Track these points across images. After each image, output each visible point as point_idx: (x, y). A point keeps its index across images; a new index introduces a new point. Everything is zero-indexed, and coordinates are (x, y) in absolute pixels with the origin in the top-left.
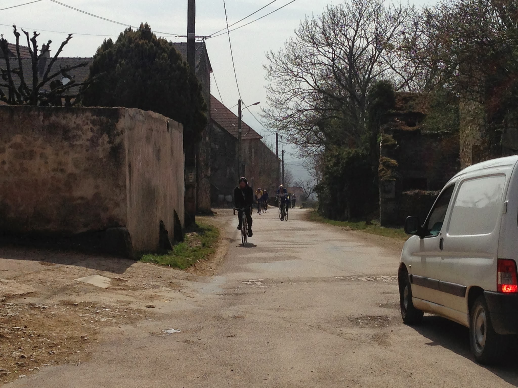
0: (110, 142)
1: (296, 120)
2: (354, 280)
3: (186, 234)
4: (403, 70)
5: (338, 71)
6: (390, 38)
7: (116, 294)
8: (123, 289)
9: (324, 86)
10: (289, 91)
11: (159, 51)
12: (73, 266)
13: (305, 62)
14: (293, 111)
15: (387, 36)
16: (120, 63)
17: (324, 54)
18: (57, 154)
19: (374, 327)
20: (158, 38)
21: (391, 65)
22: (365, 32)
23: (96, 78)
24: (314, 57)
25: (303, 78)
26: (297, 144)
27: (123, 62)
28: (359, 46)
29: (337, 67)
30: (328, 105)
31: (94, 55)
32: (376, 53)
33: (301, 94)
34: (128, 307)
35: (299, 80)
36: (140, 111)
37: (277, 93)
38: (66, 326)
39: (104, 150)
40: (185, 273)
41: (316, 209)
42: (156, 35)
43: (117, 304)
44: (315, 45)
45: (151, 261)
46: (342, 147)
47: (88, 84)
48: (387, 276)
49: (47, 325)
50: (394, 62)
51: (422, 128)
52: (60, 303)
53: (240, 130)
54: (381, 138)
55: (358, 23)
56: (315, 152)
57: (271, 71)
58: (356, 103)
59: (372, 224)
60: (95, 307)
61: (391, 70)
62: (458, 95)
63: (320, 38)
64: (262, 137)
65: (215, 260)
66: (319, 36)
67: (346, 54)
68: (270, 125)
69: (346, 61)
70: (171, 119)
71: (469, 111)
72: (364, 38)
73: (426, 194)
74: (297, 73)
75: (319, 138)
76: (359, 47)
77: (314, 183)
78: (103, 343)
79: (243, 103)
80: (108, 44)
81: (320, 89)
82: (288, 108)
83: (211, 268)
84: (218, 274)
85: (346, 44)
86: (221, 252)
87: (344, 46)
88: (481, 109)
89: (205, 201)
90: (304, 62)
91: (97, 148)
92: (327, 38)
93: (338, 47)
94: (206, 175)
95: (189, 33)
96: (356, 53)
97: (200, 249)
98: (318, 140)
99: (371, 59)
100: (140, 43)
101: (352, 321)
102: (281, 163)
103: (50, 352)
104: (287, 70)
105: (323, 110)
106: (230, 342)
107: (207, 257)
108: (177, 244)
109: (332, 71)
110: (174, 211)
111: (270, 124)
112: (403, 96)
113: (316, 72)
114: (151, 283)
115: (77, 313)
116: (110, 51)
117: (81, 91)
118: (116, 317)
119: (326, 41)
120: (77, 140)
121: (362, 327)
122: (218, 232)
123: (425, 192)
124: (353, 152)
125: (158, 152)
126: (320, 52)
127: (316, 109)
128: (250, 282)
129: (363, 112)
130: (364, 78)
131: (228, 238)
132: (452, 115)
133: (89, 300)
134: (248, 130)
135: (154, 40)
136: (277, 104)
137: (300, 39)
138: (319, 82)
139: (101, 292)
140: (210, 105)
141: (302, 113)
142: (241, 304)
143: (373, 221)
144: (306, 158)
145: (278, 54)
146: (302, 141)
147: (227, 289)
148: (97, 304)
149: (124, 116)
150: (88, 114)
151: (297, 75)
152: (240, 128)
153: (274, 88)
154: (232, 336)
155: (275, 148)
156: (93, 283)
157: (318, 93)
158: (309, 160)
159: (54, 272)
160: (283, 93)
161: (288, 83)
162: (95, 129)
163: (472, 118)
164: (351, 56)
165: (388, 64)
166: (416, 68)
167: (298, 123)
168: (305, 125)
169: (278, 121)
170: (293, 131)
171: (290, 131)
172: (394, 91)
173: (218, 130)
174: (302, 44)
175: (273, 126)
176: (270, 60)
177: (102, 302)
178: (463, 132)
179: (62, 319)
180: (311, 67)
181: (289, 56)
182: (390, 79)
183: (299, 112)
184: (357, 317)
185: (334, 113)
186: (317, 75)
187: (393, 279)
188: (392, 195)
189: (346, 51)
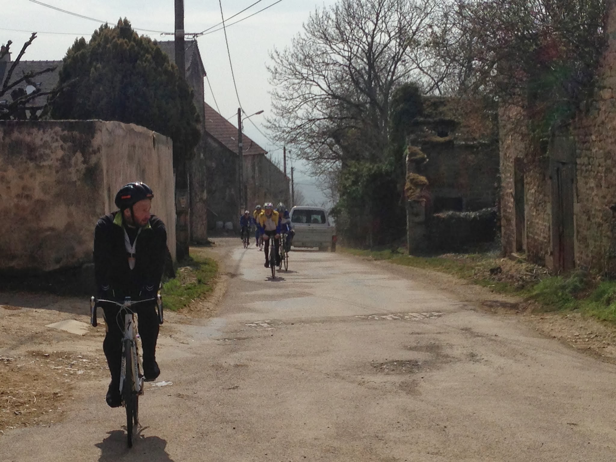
0: (84, 162)
1: (307, 131)
2: (378, 319)
3: (179, 269)
4: (432, 69)
5: (355, 72)
6: (416, 32)
7: (95, 341)
9: (339, 90)
10: (298, 97)
11: (142, 52)
12: (43, 310)
13: (316, 61)
14: (303, 121)
15: (413, 30)
16: (95, 68)
17: (338, 52)
18: (21, 178)
19: (401, 373)
20: (139, 36)
21: (418, 65)
22: (386, 25)
23: (67, 86)
24: (327, 56)
25: (314, 81)
26: (308, 159)
27: (99, 65)
28: (380, 42)
29: (354, 68)
30: (345, 112)
31: (64, 57)
32: (399, 50)
33: (313, 100)
35: (308, 84)
36: (119, 124)
37: (284, 99)
38: (36, 381)
39: (78, 170)
40: (178, 315)
42: (138, 33)
43: (96, 354)
44: (328, 42)
46: (362, 163)
47: (58, 92)
48: (417, 314)
49: (13, 381)
50: (421, 61)
51: (456, 139)
52: (27, 354)
53: (241, 145)
54: (407, 150)
55: (378, 15)
56: (330, 169)
57: (276, 73)
58: (377, 110)
59: (399, 253)
60: (70, 358)
61: (418, 70)
62: (496, 99)
63: (333, 33)
64: (267, 153)
65: (213, 300)
66: (332, 31)
67: (364, 51)
68: (276, 138)
69: (365, 60)
70: (158, 133)
71: (509, 118)
72: (385, 32)
73: (462, 216)
75: (334, 152)
76: (379, 44)
77: (329, 206)
78: (80, 400)
79: (243, 112)
80: (80, 44)
81: (334, 94)
82: (297, 117)
83: (209, 309)
84: (217, 316)
85: (364, 39)
86: (220, 289)
87: (362, 43)
88: (524, 115)
89: (200, 230)
90: (315, 62)
91: (70, 170)
92: (342, 33)
93: (355, 43)
94: (201, 199)
95: (177, 30)
96: (376, 51)
97: (195, 286)
98: (333, 155)
99: (394, 57)
100: (119, 42)
101: (375, 367)
102: (291, 182)
103: (16, 412)
104: (295, 73)
106: (231, 395)
107: (204, 296)
108: (168, 282)
109: (348, 72)
111: (277, 136)
112: (432, 100)
113: (330, 74)
115: (48, 365)
116: (83, 53)
117: (49, 101)
118: (95, 368)
119: (340, 36)
120: (44, 160)
121: (387, 374)
122: (217, 265)
123: (460, 214)
124: (375, 168)
125: (143, 172)
126: (334, 49)
128: (255, 323)
129: (386, 120)
130: (386, 80)
131: (228, 273)
132: (489, 123)
133: (63, 349)
134: (250, 144)
135: (135, 38)
136: (284, 113)
137: (310, 35)
138: (333, 85)
139: (78, 340)
140: (204, 116)
141: (314, 123)
142: (245, 350)
143: (400, 250)
144: (319, 176)
145: (284, 53)
146: (315, 156)
147: (227, 332)
148: (73, 354)
149: (101, 131)
150: (58, 129)
151: (307, 78)
152: (241, 142)
153: (280, 93)
154: (234, 388)
155: (283, 165)
156: (67, 330)
157: (332, 98)
158: (323, 179)
159: (20, 317)
160: (291, 99)
161: (297, 87)
162: (66, 146)
163: (513, 126)
164: (370, 55)
165: (414, 63)
166: (447, 67)
167: (309, 135)
168: (318, 136)
169: (285, 133)
170: (304, 145)
171: (299, 144)
172: (422, 95)
173: (215, 145)
174: (312, 40)
175: (280, 139)
176: (275, 60)
177: (79, 352)
178: (503, 143)
179: (30, 373)
180: (323, 68)
181: (297, 55)
182: (416, 81)
183: (310, 122)
184: (381, 362)
185: (352, 122)
186: (331, 77)
187: (423, 316)
188: (421, 218)
189: (364, 48)
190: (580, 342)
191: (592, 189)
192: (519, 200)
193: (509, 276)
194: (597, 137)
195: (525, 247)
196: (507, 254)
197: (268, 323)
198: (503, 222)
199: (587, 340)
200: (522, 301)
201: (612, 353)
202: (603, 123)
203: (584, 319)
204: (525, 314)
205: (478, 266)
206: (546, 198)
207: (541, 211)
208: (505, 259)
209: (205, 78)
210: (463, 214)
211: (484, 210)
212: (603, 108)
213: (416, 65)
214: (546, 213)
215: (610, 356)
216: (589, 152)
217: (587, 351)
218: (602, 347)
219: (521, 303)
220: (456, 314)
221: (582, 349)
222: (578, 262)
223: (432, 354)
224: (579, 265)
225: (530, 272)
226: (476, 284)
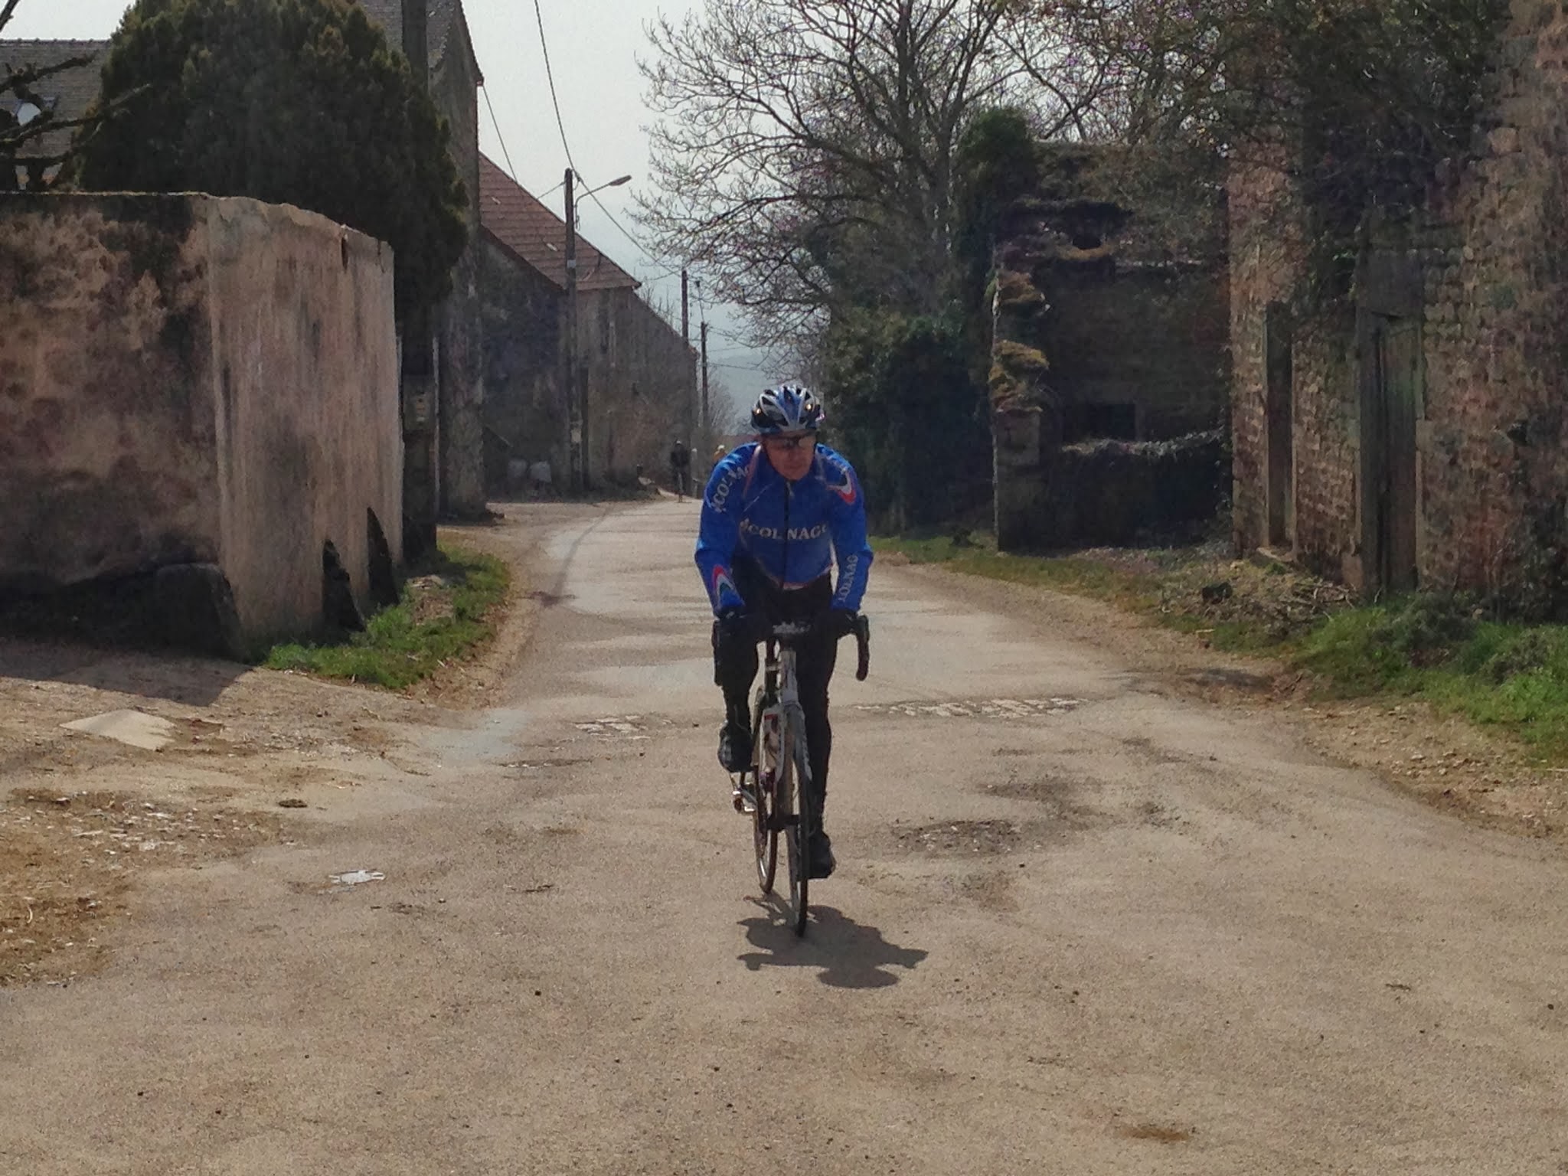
0: (162, 302)
1: (742, 230)
2: (913, 714)
3: (409, 581)
4: (1061, 74)
5: (865, 79)
7: (189, 766)
8: (210, 753)
9: (823, 126)
10: (718, 143)
11: (315, 22)
12: (55, 685)
13: (766, 51)
14: (732, 203)
16: (195, 59)
17: (822, 28)
19: (967, 855)
23: (121, 105)
24: (793, 37)
25: (759, 101)
26: (745, 303)
27: (205, 53)
29: (862, 68)
30: (839, 182)
31: (114, 31)
32: (979, 23)
33: (755, 150)
34: (224, 805)
35: (747, 109)
36: (254, 207)
37: (684, 147)
38: (33, 869)
39: (144, 325)
40: (402, 701)
43: (189, 799)
45: (293, 665)
46: (879, 312)
47: (96, 121)
48: (1014, 702)
50: (1034, 53)
51: (1121, 253)
52: (13, 797)
53: (572, 263)
54: (996, 282)
56: (800, 327)
57: (663, 80)
58: (921, 177)
59: (973, 545)
61: (1028, 75)
62: (1225, 151)
64: (640, 285)
65: (494, 661)
67: (889, 27)
68: (662, 247)
69: (891, 49)
70: (356, 231)
71: (1257, 199)
73: (1133, 451)
74: (741, 87)
75: (812, 285)
76: (928, 7)
78: (144, 917)
79: (579, 179)
81: (811, 135)
82: (717, 194)
83: (483, 685)
84: (503, 702)
86: (514, 634)
88: (1291, 194)
89: (466, 481)
90: (763, 53)
91: (124, 321)
93: (865, 5)
94: (469, 403)
96: (919, 24)
97: (449, 626)
98: (809, 291)
99: (965, 43)
101: (902, 838)
102: (699, 361)
104: (712, 79)
105: (823, 199)
106: (533, 909)
107: (471, 651)
108: (381, 614)
109: (848, 80)
110: (369, 510)
111: (663, 241)
112: (1061, 154)
113: (800, 83)
114: (297, 733)
115: (66, 827)
116: (163, 21)
117: (76, 145)
118: (186, 836)
120: (59, 297)
121: (932, 856)
122: (508, 573)
123: (1128, 447)
124: (913, 327)
125: (314, 332)
126: (812, 20)
127: (801, 197)
128: (600, 723)
129: (943, 205)
130: (946, 100)
131: (536, 593)
132: (1204, 213)
133: (104, 786)
134: (596, 262)
136: (682, 182)
138: (810, 113)
139: (143, 762)
140: (478, 189)
141: (759, 209)
142: (570, 791)
143: (975, 537)
144: (772, 345)
145: (684, 28)
146: (761, 296)
147: (528, 746)
148: (129, 798)
149: (205, 222)
150: (94, 215)
152: (572, 258)
153: (673, 133)
154: (540, 890)
155: (680, 317)
156: (117, 737)
157: (808, 147)
158: (782, 352)
160: (701, 147)
161: (716, 116)
162: (114, 260)
163: (1264, 222)
164: (904, 33)
165: (1016, 58)
166: (1101, 70)
167: (746, 240)
168: (769, 245)
169: (685, 235)
170: (732, 265)
171: (722, 263)
172: (1035, 139)
173: (503, 262)
175: (673, 249)
176: (660, 46)
177: (145, 793)
178: (1239, 264)
179: (18, 846)
180: (784, 67)
181: (716, 35)
182: (1022, 104)
183: (749, 206)
184: (918, 825)
185: (857, 209)
186: (803, 92)
187: (1029, 708)
188: (1030, 457)
189: (890, 17)
190: (1425, 776)
191: (1461, 383)
192: (1279, 416)
193: (1250, 607)
194: (1476, 251)
195: (1291, 533)
196: (1247, 551)
197: (633, 723)
198: (1238, 468)
199: (1443, 771)
200: (1281, 670)
201: (1504, 806)
202: (1493, 215)
203: (1437, 717)
204: (1288, 704)
205: (1171, 580)
206: (1347, 407)
207: (1334, 441)
208: (1242, 563)
209: (479, 89)
210: (1136, 447)
211: (1190, 436)
212: (1495, 178)
213: (1022, 64)
214: (1345, 445)
215: (1503, 813)
216: (1457, 290)
217: (1443, 800)
218: (1481, 789)
219: (1278, 675)
220: (1113, 702)
221: (1428, 795)
222: (1426, 572)
223: (1049, 805)
224: (1427, 579)
225: (1302, 597)
226: (1166, 627)
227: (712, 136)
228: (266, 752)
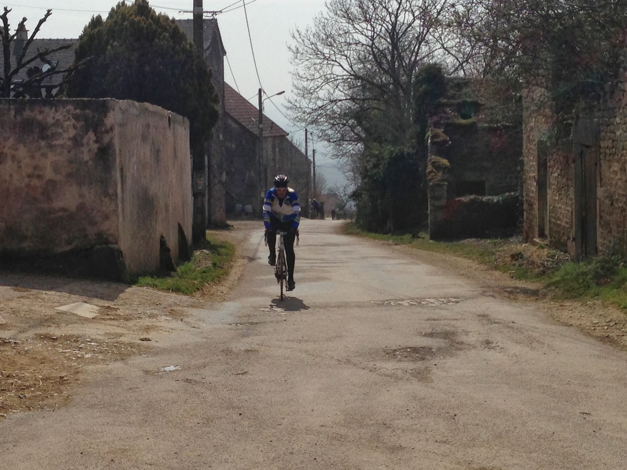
0: (96, 141)
1: (328, 112)
2: (394, 304)
3: (195, 252)
4: (457, 50)
5: (378, 52)
6: (440, 11)
7: (105, 325)
8: (113, 319)
9: (361, 71)
10: (319, 78)
11: (159, 30)
12: (53, 293)
13: (339, 41)
14: (325, 102)
15: (437, 10)
16: (112, 46)
17: (361, 32)
18: (32, 157)
19: (414, 360)
20: (157, 14)
21: (443, 45)
22: (410, 4)
23: (82, 64)
24: (349, 36)
25: (336, 61)
26: (330, 142)
27: (115, 43)
28: (404, 22)
29: (376, 48)
30: (367, 93)
31: (80, 35)
32: (423, 30)
33: (334, 80)
34: (118, 340)
35: (330, 64)
36: (133, 104)
37: (305, 80)
38: (42, 364)
39: (90, 150)
40: (190, 299)
41: (354, 220)
42: (155, 11)
43: (104, 337)
44: (351, 21)
45: (148, 285)
46: (383, 145)
47: (73, 70)
48: (434, 300)
49: (19, 364)
50: (446, 41)
51: (479, 121)
52: (35, 336)
53: (261, 126)
54: (429, 133)
56: (352, 151)
57: (297, 53)
58: (400, 91)
59: (420, 237)
60: (79, 341)
61: (443, 50)
62: (520, 80)
63: (356, 12)
64: (288, 134)
65: (228, 283)
66: (355, 10)
67: (388, 31)
68: (297, 119)
69: (389, 40)
70: (174, 113)
71: (533, 100)
72: (409, 12)
73: (484, 200)
74: (329, 55)
76: (403, 23)
77: (352, 189)
78: (85, 384)
79: (264, 92)
80: (96, 22)
81: (356, 75)
82: (319, 98)
83: (222, 293)
84: (230, 300)
85: (388, 19)
86: (236, 273)
87: (385, 22)
88: (547, 97)
89: (219, 212)
90: (337, 42)
91: (82, 149)
92: (365, 12)
93: (378, 22)
94: (220, 181)
95: (195, 8)
96: (400, 30)
97: (210, 269)
98: (355, 137)
99: (418, 37)
100: (136, 20)
101: (388, 353)
102: (312, 165)
103: (21, 396)
104: (317, 53)
105: (361, 100)
106: (240, 381)
107: (218, 280)
108: (183, 265)
109: (371, 52)
110: (179, 224)
111: (297, 117)
112: (456, 81)
113: (352, 54)
114: (148, 312)
115: (56, 348)
116: (99, 31)
117: (64, 80)
118: (103, 352)
119: (363, 16)
120: (56, 140)
121: (400, 361)
122: (234, 249)
123: (482, 198)
124: (397, 151)
125: (157, 153)
126: (357, 29)
127: (352, 99)
128: (269, 308)
129: (409, 101)
130: (410, 60)
131: (245, 257)
132: (512, 105)
133: (71, 332)
134: (271, 125)
135: (152, 16)
136: (305, 93)
137: (332, 14)
138: (356, 66)
139: (87, 323)
140: (224, 97)
141: (336, 104)
142: (256, 335)
143: (422, 234)
144: (341, 158)
145: (306, 32)
146: (336, 139)
147: (240, 317)
148: (81, 337)
149: (114, 110)
150: (70, 107)
151: (329, 57)
152: (262, 123)
153: (301, 73)
154: (243, 374)
155: (304, 147)
156: (76, 313)
157: (355, 79)
158: (345, 161)
159: (28, 299)
160: (312, 80)
161: (318, 67)
162: (79, 125)
163: (536, 108)
164: (393, 34)
165: (438, 43)
166: (472, 48)
167: (330, 116)
168: (340, 118)
169: (306, 114)
170: (325, 126)
171: (321, 126)
172: (446, 75)
173: (234, 125)
174: (335, 19)
175: (301, 120)
176: (296, 39)
177: (87, 335)
178: (526, 125)
179: (37, 356)
180: (345, 48)
181: (319, 35)
182: (441, 62)
183: (332, 103)
184: (396, 348)
185: (374, 104)
186: (353, 57)
187: (441, 303)
188: (443, 202)
189: (388, 28)
190: (599, 329)
191: (616, 173)
192: (542, 185)
193: (530, 262)
194: (621, 119)
195: (547, 232)
196: (529, 240)
198: (525, 206)
199: (606, 328)
200: (542, 287)
203: (604, 306)
204: (544, 301)
205: (499, 251)
206: (570, 182)
207: (564, 196)
208: (527, 244)
209: (225, 57)
210: (485, 199)
211: (507, 194)
213: (441, 46)
214: (569, 197)
216: (613, 135)
217: (606, 339)
218: (621, 335)
219: (541, 289)
220: (474, 300)
221: (600, 337)
222: (601, 248)
223: (447, 341)
224: (601, 251)
225: (551, 258)
226: (496, 270)
227: (317, 75)
228: (136, 319)
